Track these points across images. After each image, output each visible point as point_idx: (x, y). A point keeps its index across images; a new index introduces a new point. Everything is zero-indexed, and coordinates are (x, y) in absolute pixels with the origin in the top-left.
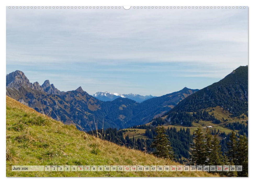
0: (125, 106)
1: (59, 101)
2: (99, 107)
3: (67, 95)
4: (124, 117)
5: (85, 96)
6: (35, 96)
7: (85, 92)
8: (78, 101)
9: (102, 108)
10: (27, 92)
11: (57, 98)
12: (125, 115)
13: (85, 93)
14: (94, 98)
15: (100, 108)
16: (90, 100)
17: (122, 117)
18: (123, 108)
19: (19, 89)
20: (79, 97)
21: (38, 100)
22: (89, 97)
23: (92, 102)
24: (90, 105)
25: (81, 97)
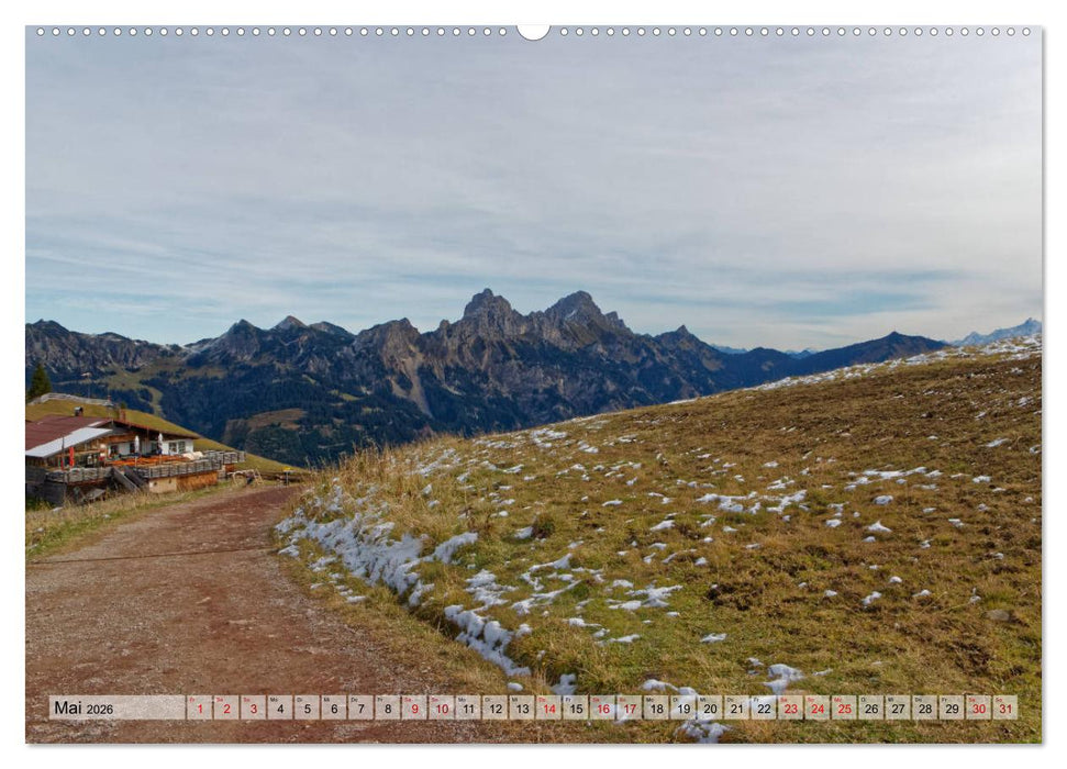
0: (772, 364)
1: (658, 349)
2: (723, 364)
5: (693, 342)
6: (618, 339)
8: (685, 352)
9: (727, 367)
10: (602, 330)
11: (654, 344)
13: (692, 338)
18: (770, 367)
19: (589, 325)
20: (685, 346)
21: (626, 346)
23: (708, 355)
24: (704, 359)
25: (687, 344)
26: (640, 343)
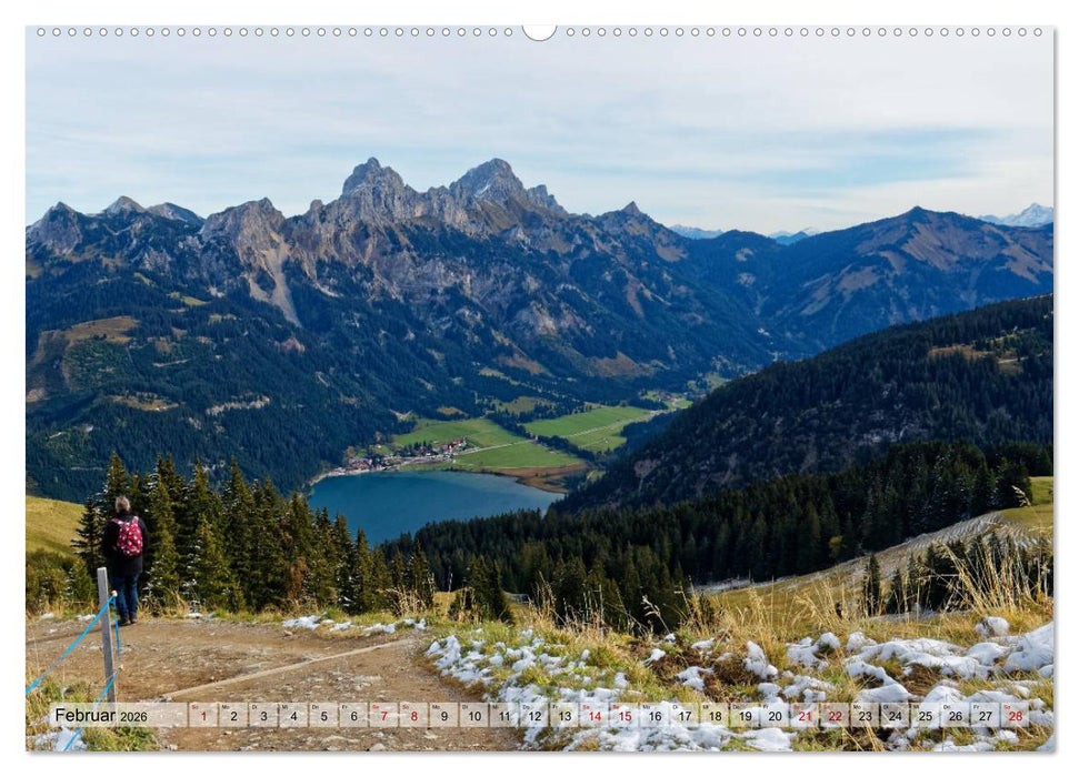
0: (751, 253)
1: (597, 235)
2: (684, 253)
3: (605, 222)
4: (752, 279)
5: (646, 223)
6: (545, 221)
7: (646, 215)
8: (634, 238)
9: (690, 256)
10: (524, 211)
11: (592, 228)
12: (755, 274)
13: (644, 219)
14: (669, 232)
15: (685, 256)
16: (660, 235)
17: (746, 279)
18: (747, 256)
19: (506, 203)
20: (635, 229)
21: (555, 231)
22: (655, 227)
23: (665, 241)
24: (659, 246)
25: (638, 227)
26: (574, 227)
